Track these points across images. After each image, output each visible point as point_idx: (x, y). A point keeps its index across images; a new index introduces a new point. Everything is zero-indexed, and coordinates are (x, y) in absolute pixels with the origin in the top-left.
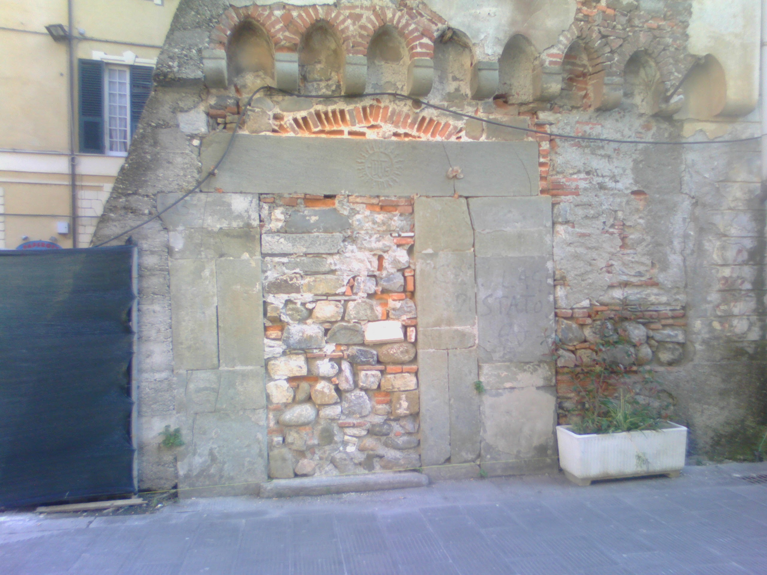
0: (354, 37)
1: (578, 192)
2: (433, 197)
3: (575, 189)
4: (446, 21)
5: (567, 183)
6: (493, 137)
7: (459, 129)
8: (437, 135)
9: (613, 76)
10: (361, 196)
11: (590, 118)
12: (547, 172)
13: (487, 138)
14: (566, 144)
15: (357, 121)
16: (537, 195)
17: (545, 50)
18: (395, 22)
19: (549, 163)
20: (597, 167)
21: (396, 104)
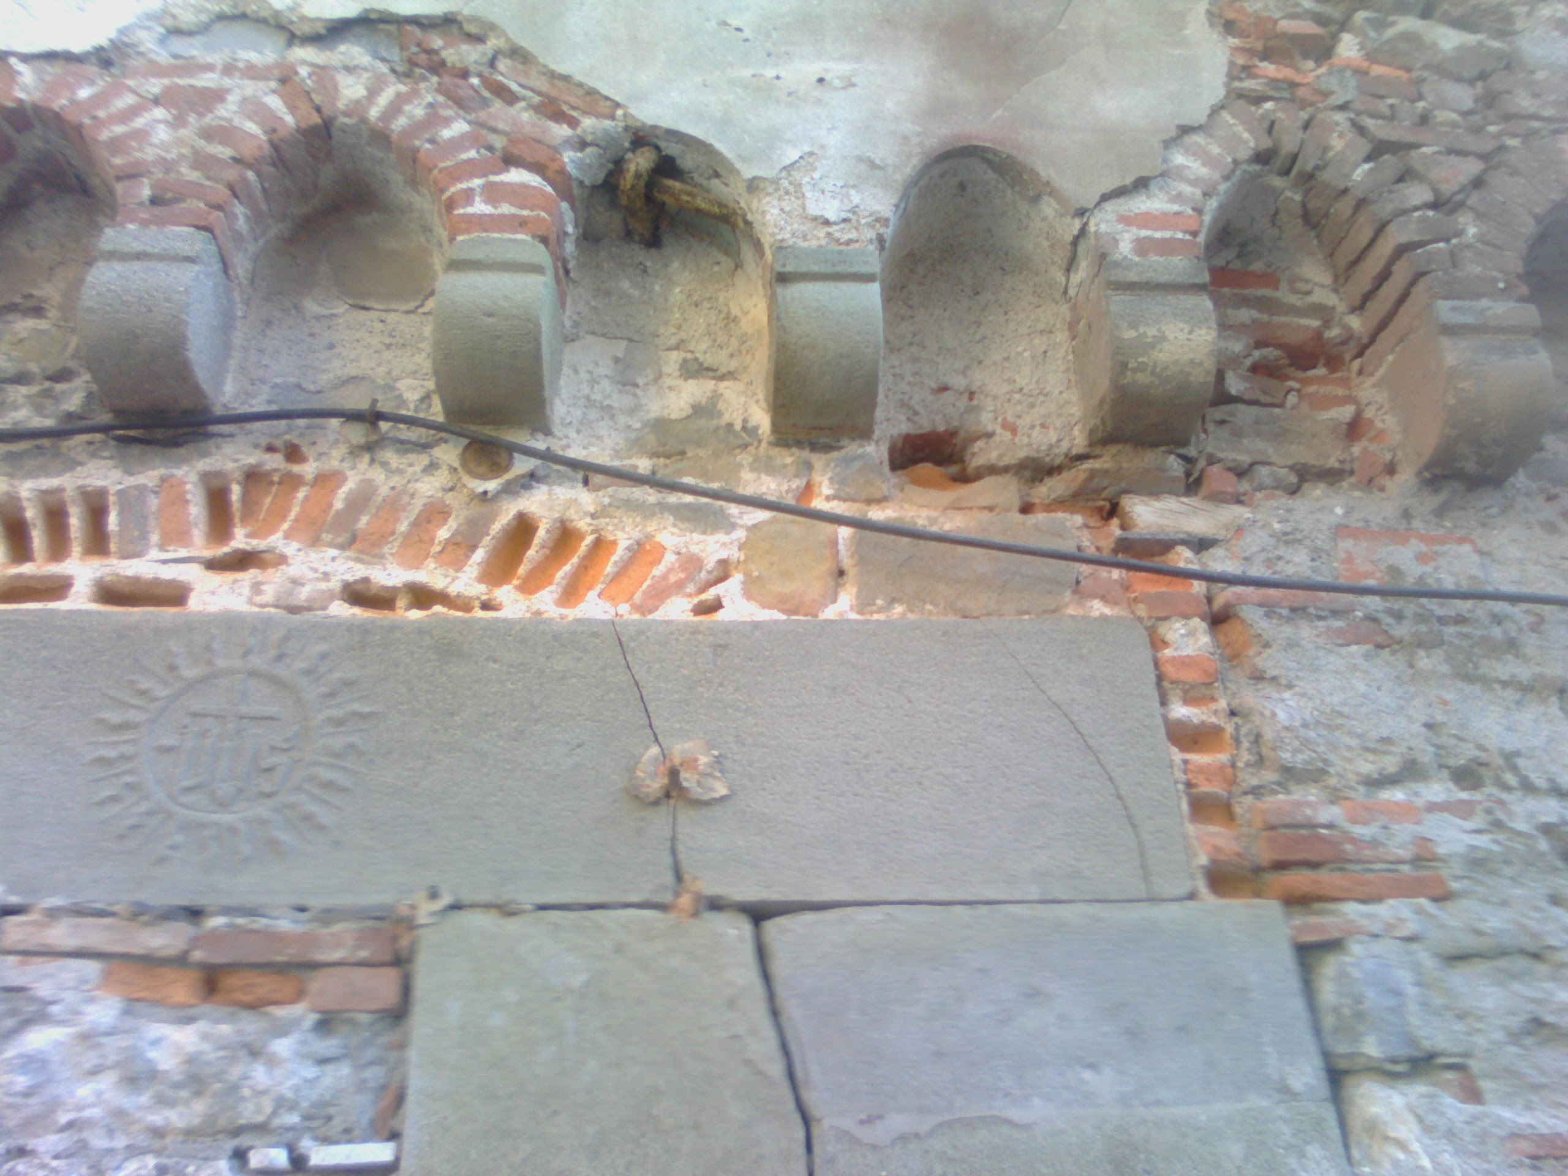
0: (168, 166)
1: (1440, 881)
2: (543, 908)
3: (1418, 861)
4: (618, 105)
5: (1358, 830)
6: (893, 601)
7: (710, 563)
8: (592, 595)
9: (1478, 296)
10: (79, 911)
11: (1407, 515)
12: (1230, 774)
13: (863, 605)
14: (1306, 632)
15: (155, 538)
16: (1192, 896)
17: (1105, 198)
18: (374, 113)
19: (1229, 729)
20: (1512, 743)
21: (385, 465)
